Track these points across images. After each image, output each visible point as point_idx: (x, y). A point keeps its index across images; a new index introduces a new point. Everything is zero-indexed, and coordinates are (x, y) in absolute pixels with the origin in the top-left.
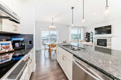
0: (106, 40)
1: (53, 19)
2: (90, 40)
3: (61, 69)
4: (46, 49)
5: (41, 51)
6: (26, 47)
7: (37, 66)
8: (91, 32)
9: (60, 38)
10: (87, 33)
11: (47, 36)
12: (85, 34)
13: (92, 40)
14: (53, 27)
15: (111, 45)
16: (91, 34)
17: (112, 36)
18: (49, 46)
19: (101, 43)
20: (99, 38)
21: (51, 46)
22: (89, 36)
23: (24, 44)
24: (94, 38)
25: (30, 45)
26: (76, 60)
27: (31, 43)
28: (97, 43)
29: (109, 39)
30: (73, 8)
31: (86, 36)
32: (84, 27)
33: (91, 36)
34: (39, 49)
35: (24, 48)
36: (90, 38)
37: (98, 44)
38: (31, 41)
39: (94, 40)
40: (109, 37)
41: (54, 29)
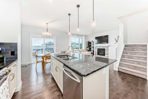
0: (104, 49)
1: (48, 24)
2: (91, 50)
3: (55, 82)
4: (37, 62)
5: (32, 65)
6: (5, 60)
7: (24, 84)
8: (92, 41)
9: (58, 48)
10: (88, 42)
11: (42, 45)
12: (87, 44)
13: (93, 49)
14: (48, 34)
15: (108, 55)
16: (92, 43)
17: (109, 46)
18: (43, 57)
19: (101, 52)
20: (99, 48)
21: (45, 58)
22: (91, 46)
23: (2, 56)
24: (95, 47)
25: (13, 56)
26: (65, 69)
27: (14, 55)
28: (97, 52)
29: (107, 48)
30: (69, 15)
31: (87, 45)
32: (85, 36)
33: (92, 46)
34: (29, 63)
35: (3, 61)
36: (91, 47)
37: (98, 54)
38: (14, 52)
39: (94, 50)
40: (107, 47)
41: (49, 36)
